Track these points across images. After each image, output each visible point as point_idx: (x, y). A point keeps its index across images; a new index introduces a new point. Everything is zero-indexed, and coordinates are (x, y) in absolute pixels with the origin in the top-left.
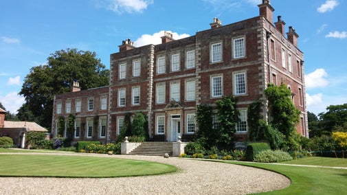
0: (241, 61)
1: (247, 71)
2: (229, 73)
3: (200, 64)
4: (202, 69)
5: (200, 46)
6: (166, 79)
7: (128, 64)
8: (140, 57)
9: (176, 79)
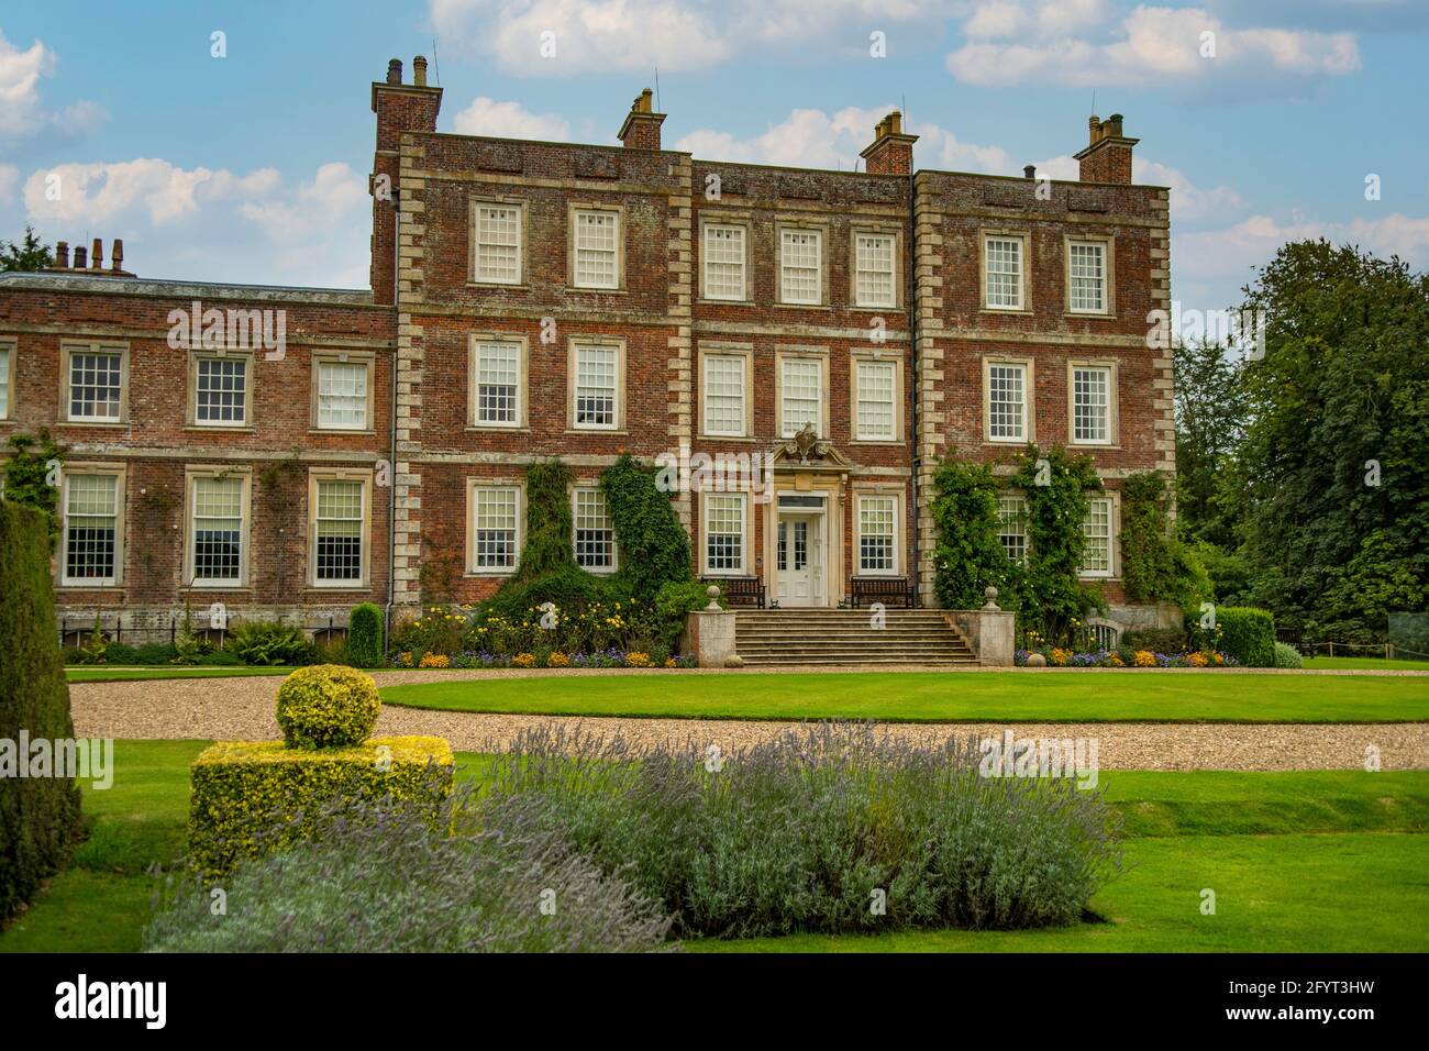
0: (1096, 324)
1: (1121, 367)
2: (1056, 360)
3: (940, 304)
4: (949, 324)
5: (938, 228)
6: (758, 330)
7: (535, 214)
8: (616, 196)
9: (806, 340)
